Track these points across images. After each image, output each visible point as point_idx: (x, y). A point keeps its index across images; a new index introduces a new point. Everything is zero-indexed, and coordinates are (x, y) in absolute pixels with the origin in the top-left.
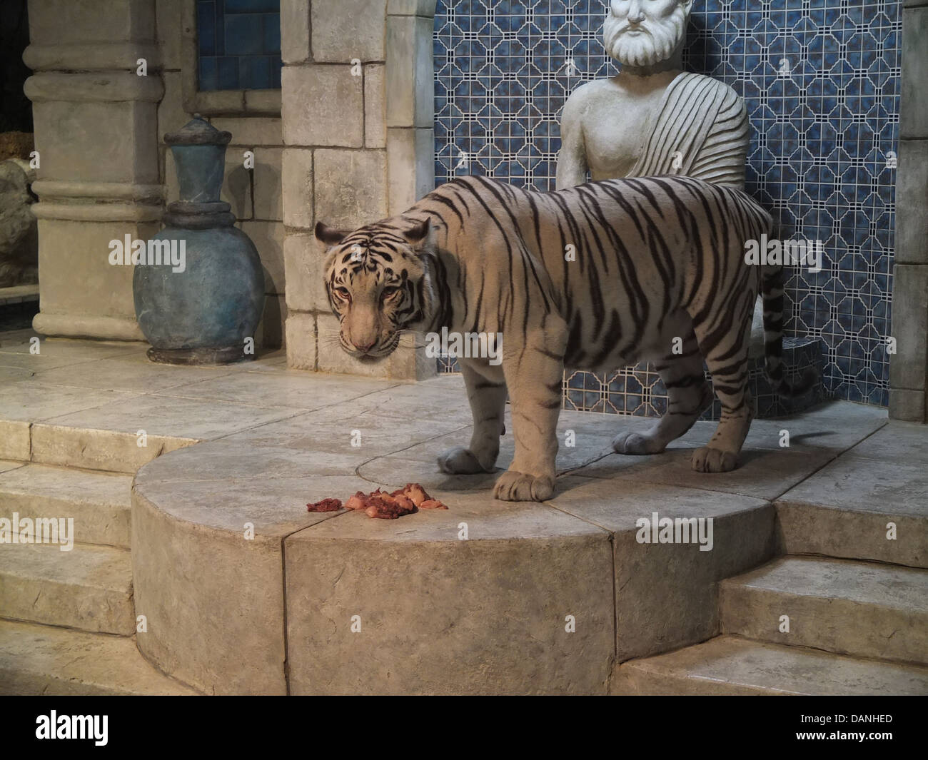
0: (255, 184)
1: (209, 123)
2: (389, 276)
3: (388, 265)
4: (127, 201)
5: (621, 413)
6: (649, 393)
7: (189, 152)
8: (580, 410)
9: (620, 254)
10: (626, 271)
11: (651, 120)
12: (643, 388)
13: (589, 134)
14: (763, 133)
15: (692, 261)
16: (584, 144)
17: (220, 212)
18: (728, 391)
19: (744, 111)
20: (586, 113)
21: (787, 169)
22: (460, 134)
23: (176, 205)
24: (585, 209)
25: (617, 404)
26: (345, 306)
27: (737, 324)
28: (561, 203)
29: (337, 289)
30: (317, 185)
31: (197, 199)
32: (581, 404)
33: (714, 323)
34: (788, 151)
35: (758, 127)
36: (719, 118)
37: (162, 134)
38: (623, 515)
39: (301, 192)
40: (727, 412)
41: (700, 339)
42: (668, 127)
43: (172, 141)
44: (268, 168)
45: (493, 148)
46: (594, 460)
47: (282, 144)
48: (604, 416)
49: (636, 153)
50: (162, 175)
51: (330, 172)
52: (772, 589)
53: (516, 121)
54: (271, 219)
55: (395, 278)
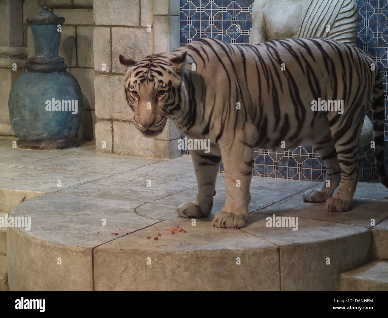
0: (78, 46)
1: (52, 12)
2: (161, 84)
3: (160, 78)
4: (5, 56)
5: (285, 178)
6: (301, 167)
7: (40, 28)
8: (262, 176)
9: (290, 81)
10: (293, 91)
11: (303, 11)
12: (298, 164)
13: (267, 20)
14: (367, 19)
15: (331, 88)
16: (265, 25)
17: (58, 63)
18: (346, 163)
19: (356, 7)
20: (266, 7)
21: (380, 40)
22: (195, 19)
23: (33, 59)
24: (270, 55)
25: (283, 173)
26: (136, 101)
27: (354, 125)
28: (256, 52)
29: (132, 92)
30: (113, 48)
31: (45, 55)
32: (263, 173)
33: (341, 124)
34: (381, 30)
35: (364, 16)
36: (342, 11)
37: (25, 18)
38: (285, 236)
39: (104, 51)
40: (345, 176)
41: (333, 134)
42: (313, 16)
43: (31, 22)
44: (86, 38)
45: (213, 27)
46: (270, 204)
47: (93, 24)
48: (276, 180)
49: (294, 30)
50: (25, 42)
51: (121, 40)
52: (370, 279)
53: (226, 11)
54: (87, 66)
55: (164, 85)
